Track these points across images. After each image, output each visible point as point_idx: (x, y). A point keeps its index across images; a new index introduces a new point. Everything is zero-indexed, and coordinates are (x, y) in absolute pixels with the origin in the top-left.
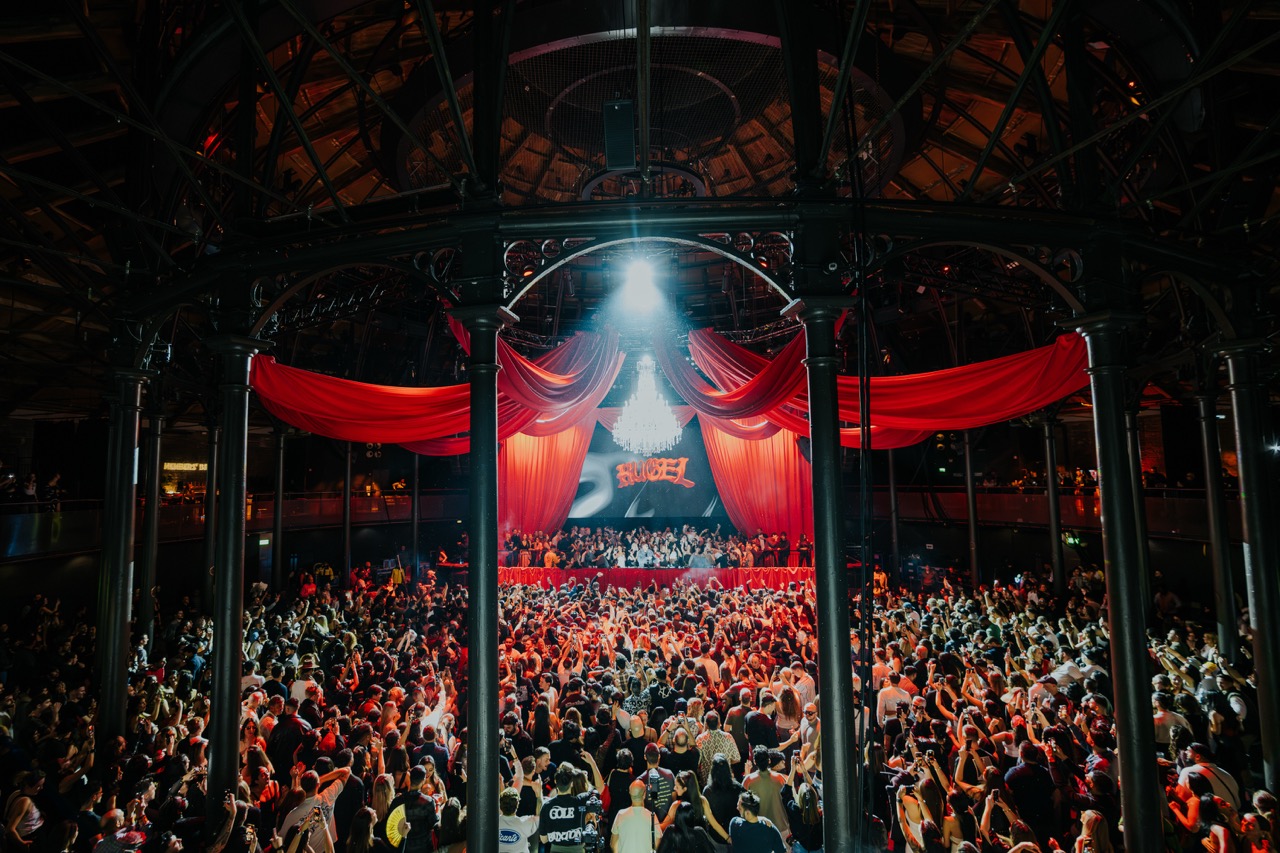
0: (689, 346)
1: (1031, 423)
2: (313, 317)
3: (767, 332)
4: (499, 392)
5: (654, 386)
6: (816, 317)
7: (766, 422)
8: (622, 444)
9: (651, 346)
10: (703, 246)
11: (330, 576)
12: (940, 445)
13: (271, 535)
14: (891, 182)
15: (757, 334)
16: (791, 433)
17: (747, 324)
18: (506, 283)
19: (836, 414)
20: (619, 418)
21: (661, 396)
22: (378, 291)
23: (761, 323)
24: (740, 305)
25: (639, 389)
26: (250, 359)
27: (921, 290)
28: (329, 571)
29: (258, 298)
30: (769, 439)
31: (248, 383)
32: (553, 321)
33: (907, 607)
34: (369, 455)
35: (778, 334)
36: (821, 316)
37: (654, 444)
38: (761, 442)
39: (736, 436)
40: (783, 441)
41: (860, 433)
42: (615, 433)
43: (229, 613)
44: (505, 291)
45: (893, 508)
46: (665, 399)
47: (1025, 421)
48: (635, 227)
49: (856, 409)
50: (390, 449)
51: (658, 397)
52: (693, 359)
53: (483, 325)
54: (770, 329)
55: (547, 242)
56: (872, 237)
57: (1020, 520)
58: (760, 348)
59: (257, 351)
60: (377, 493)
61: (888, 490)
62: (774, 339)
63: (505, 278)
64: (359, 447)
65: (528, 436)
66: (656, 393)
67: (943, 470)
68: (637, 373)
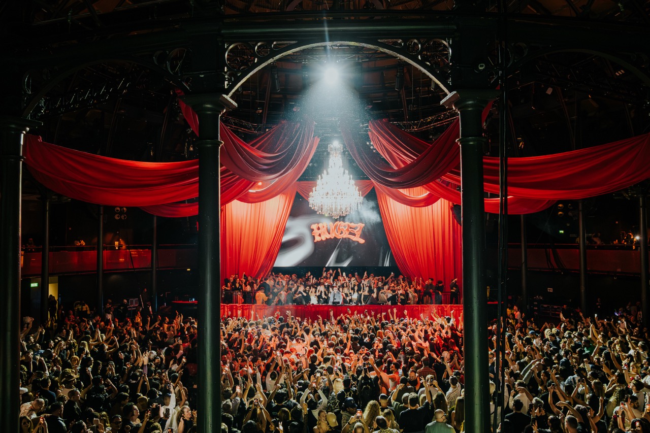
0: (369, 133)
1: (629, 196)
2: (72, 104)
3: (430, 123)
4: (221, 167)
5: (341, 164)
6: (468, 106)
7: (428, 192)
8: (316, 209)
9: (340, 132)
10: (381, 49)
11: (86, 311)
12: (560, 213)
13: (40, 279)
14: (529, 6)
15: (422, 124)
16: (446, 202)
17: (414, 116)
18: (226, 77)
19: (482, 186)
20: (314, 189)
21: (347, 172)
22: (125, 83)
23: (425, 116)
24: (409, 102)
25: (330, 166)
26: (22, 135)
27: (549, 91)
28: (86, 307)
29: (28, 87)
30: (430, 207)
31: (21, 155)
32: (262, 113)
33: (532, 333)
34: (117, 217)
35: (438, 124)
36: (471, 105)
37: (341, 209)
38: (423, 208)
39: (404, 204)
40: (441, 207)
41: (500, 201)
42: (311, 200)
43: (9, 334)
44: (226, 83)
45: (523, 261)
46: (349, 174)
47: (625, 195)
48: (327, 33)
49: (496, 182)
50: (133, 211)
51: (344, 173)
52: (372, 143)
53: (209, 109)
54: (432, 120)
55: (259, 44)
56: (513, 44)
57: (619, 270)
58: (424, 135)
59: (28, 129)
60: (124, 247)
61: (520, 247)
62: (435, 128)
63: (226, 73)
64: (110, 210)
65: (243, 203)
66: (342, 170)
67: (562, 232)
68: (328, 154)
